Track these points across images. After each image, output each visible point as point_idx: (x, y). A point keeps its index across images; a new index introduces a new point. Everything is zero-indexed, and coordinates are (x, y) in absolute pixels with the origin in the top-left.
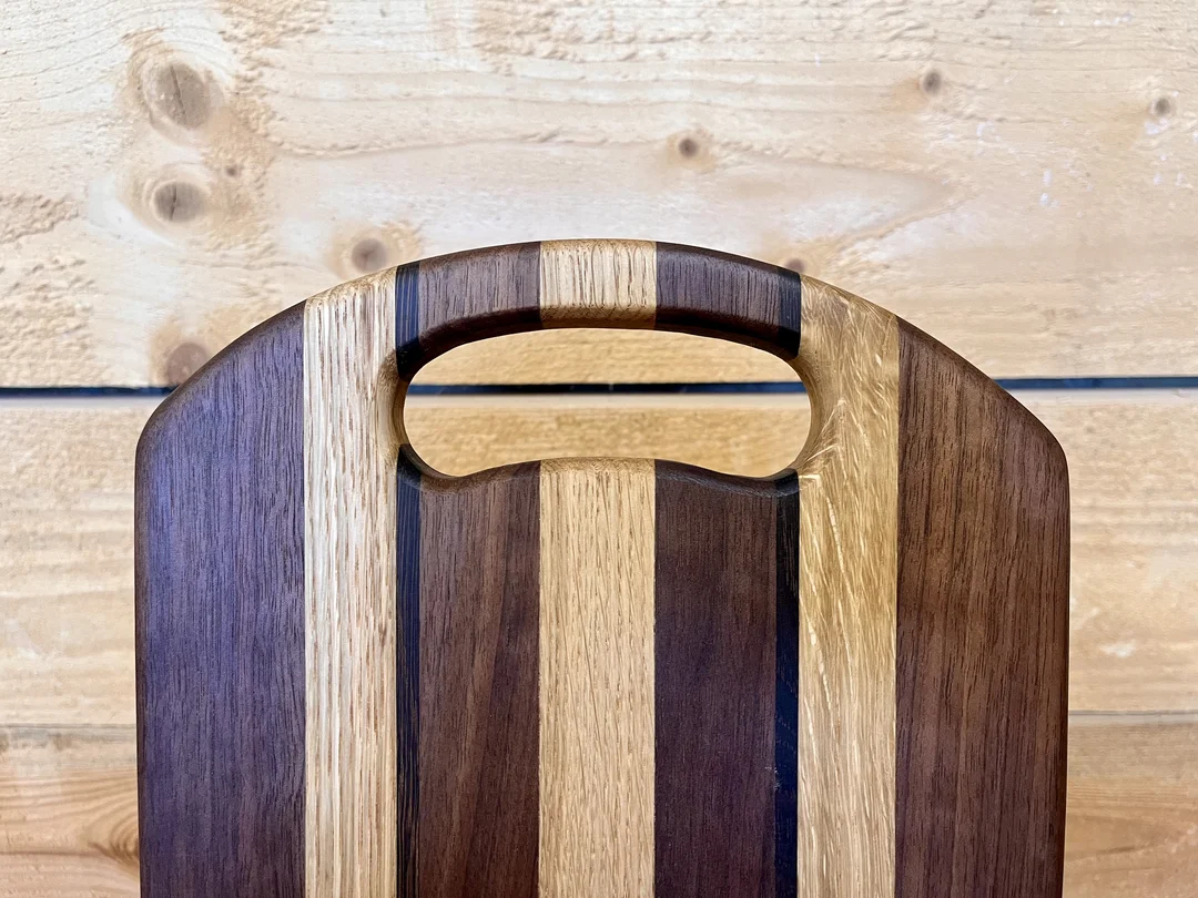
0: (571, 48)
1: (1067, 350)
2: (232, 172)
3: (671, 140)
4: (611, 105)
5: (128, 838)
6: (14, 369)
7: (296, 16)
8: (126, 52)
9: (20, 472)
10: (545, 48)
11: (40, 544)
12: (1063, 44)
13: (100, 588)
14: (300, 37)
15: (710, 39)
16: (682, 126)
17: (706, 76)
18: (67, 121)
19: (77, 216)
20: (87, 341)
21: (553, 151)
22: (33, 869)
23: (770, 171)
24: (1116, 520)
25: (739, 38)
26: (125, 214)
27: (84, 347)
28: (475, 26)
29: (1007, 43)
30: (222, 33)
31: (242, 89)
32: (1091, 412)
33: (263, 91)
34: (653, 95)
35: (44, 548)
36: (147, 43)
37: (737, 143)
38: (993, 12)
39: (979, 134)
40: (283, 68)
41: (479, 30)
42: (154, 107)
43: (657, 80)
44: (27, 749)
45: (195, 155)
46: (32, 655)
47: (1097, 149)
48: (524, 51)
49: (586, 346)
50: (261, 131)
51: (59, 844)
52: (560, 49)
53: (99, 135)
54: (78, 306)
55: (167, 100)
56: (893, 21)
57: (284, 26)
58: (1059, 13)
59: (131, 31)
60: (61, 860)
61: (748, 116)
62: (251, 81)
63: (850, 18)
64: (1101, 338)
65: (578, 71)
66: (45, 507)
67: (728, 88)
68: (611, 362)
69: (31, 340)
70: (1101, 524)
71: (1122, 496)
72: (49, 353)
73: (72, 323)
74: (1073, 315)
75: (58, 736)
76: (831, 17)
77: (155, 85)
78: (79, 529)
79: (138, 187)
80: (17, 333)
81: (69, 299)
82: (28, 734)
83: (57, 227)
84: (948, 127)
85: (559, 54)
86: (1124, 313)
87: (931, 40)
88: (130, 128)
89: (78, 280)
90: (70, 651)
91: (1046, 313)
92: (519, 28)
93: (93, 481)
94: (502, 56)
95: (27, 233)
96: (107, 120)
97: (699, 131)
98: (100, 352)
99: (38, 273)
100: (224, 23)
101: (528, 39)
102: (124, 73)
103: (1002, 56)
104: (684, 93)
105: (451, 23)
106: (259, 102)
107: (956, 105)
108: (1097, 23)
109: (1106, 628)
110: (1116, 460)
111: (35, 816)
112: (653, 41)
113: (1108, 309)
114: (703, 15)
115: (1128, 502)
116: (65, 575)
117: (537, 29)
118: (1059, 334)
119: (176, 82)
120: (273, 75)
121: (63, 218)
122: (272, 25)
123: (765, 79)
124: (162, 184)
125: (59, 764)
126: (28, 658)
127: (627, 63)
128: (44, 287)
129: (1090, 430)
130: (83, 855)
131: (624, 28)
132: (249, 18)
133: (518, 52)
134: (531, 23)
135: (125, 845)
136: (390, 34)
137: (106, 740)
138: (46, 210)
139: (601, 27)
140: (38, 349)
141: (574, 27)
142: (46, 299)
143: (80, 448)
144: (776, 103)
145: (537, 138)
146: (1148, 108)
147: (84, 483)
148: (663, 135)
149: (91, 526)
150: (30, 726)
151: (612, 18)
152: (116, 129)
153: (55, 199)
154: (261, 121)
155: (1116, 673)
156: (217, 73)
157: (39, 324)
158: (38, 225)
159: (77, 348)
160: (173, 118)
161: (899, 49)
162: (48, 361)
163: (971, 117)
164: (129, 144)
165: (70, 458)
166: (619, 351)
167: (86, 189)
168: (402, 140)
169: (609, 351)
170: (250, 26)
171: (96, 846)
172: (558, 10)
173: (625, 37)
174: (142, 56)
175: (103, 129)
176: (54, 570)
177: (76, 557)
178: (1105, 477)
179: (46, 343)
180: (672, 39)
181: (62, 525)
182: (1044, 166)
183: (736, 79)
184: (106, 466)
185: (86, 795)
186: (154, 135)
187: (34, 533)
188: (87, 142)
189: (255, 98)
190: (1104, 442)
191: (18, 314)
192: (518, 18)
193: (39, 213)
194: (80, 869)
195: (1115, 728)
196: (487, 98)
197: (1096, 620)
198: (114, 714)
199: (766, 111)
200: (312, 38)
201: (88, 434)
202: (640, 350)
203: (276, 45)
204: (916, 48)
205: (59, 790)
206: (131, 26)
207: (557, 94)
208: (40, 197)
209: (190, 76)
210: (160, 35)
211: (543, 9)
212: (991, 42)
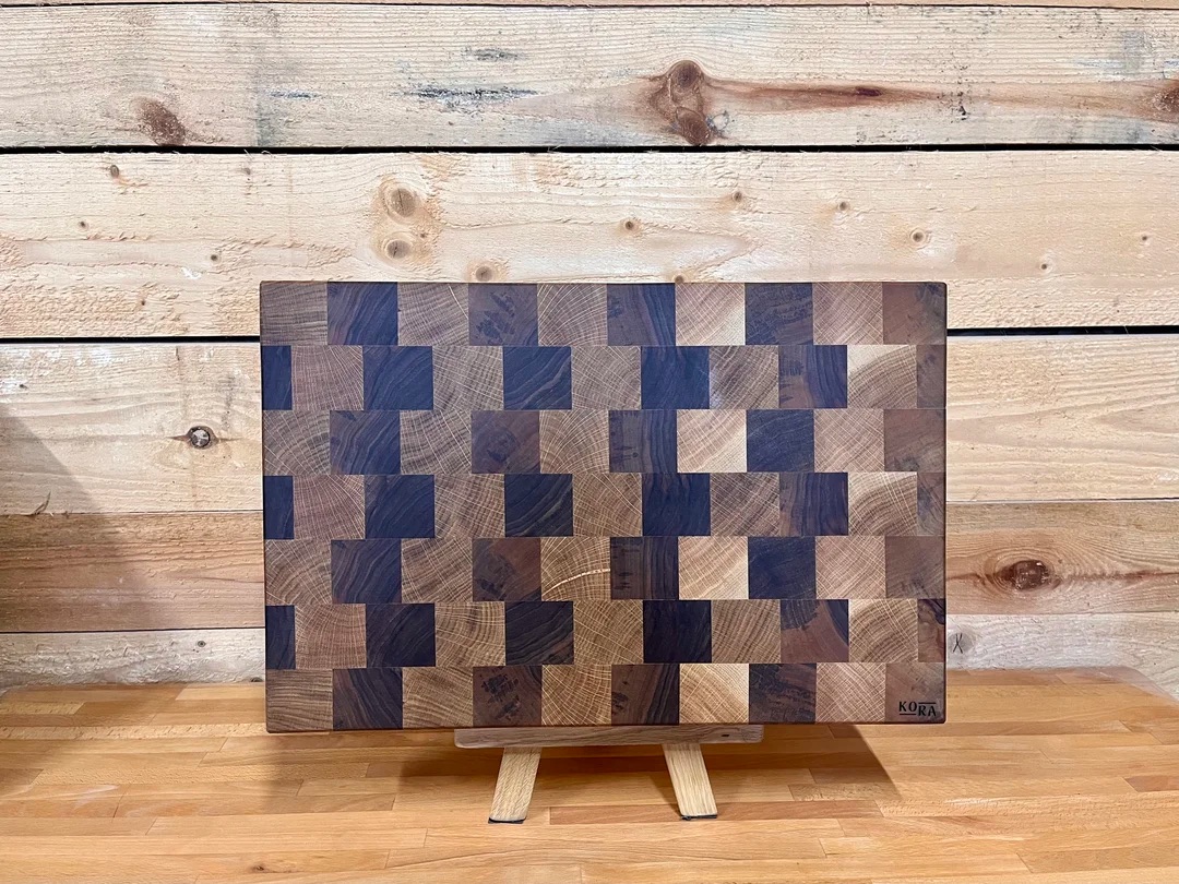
0: (577, 182)
2: (423, 236)
3: (622, 222)
4: (594, 207)
8: (379, 182)
12: (795, 179)
14: (456, 177)
15: (638, 178)
16: (627, 216)
17: (637, 194)
18: (349, 213)
19: (351, 255)
21: (568, 227)
23: (666, 236)
25: (651, 177)
26: (373, 254)
28: (534, 172)
29: (770, 179)
30: (422, 175)
31: (430, 200)
33: (439, 201)
34: (614, 202)
36: (389, 179)
37: (652, 223)
38: (764, 166)
39: (760, 219)
40: (449, 190)
42: (389, 207)
43: (615, 196)
45: (406, 229)
47: (814, 225)
48: (556, 183)
50: (437, 218)
52: (572, 182)
53: (364, 219)
55: (395, 204)
56: (719, 170)
57: (450, 172)
58: (794, 166)
59: (381, 174)
61: (656, 211)
62: (434, 196)
63: (700, 169)
65: (580, 192)
67: (646, 199)
76: (692, 168)
77: (391, 198)
79: (381, 242)
83: (340, 260)
84: (746, 216)
85: (571, 185)
87: (737, 178)
88: (378, 216)
92: (554, 173)
94: (546, 185)
95: (327, 263)
96: (368, 213)
97: (634, 218)
100: (423, 171)
101: (558, 178)
102: (377, 192)
103: (768, 185)
104: (628, 202)
105: (523, 171)
106: (437, 205)
107: (749, 206)
108: (812, 170)
112: (613, 179)
114: (636, 168)
117: (561, 173)
119: (400, 197)
120: (444, 194)
121: (344, 256)
122: (444, 172)
123: (662, 195)
124: (391, 241)
127: (601, 189)
131: (601, 173)
132: (434, 169)
133: (553, 184)
134: (559, 171)
136: (497, 176)
138: (337, 253)
139: (590, 172)
141: (578, 173)
144: (668, 205)
145: (562, 221)
146: (837, 207)
148: (618, 220)
151: (595, 169)
152: (372, 217)
153: (341, 248)
154: (437, 214)
156: (420, 193)
158: (332, 259)
160: (398, 212)
161: (722, 182)
163: (756, 211)
164: (377, 223)
167: (356, 243)
168: (501, 222)
170: (434, 172)
172: (571, 165)
173: (600, 177)
174: (386, 185)
175: (366, 217)
180: (621, 178)
182: (791, 233)
183: (649, 195)
186: (389, 219)
188: (358, 222)
189: (436, 203)
192: (553, 169)
193: (333, 254)
196: (539, 203)
199: (664, 209)
200: (461, 179)
203: (446, 181)
204: (729, 182)
206: (381, 172)
207: (570, 202)
208: (335, 247)
209: (407, 194)
210: (394, 176)
211: (565, 165)
212: (763, 179)
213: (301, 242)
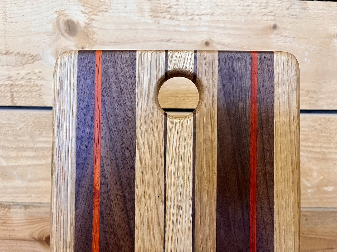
0: (175, 17)
1: (313, 102)
2: (83, 48)
3: (202, 41)
4: (186, 32)
5: (43, 236)
6: (20, 101)
7: (102, 7)
8: (56, 16)
9: (20, 129)
10: (169, 16)
11: (24, 150)
12: (311, 17)
13: (40, 163)
14: (103, 13)
15: (214, 14)
16: (205, 38)
17: (213, 25)
18: (39, 34)
19: (40, 59)
20: (41, 94)
21: (170, 44)
22: (16, 244)
24: (327, 151)
25: (221, 14)
26: (53, 59)
27: (40, 95)
28: (150, 10)
29: (295, 17)
30: (82, 11)
31: (86, 26)
32: (320, 119)
33: (92, 27)
34: (198, 29)
35: (25, 151)
36: (62, 13)
37: (221, 43)
38: (291, 9)
39: (288, 41)
40: (98, 21)
41: (151, 12)
42: (63, 31)
43: (199, 25)
44: (17, 209)
45: (73, 44)
46: (20, 182)
47: (320, 46)
48: (163, 17)
49: (177, 98)
50: (91, 38)
51: (23, 237)
52: (173, 17)
53: (48, 38)
54: (39, 84)
55: (66, 29)
56: (264, 10)
57: (99, 10)
58: (310, 9)
59: (57, 10)
60: (24, 242)
61: (224, 35)
62: (89, 24)
63: (252, 10)
64: (323, 99)
65: (177, 23)
66: (26, 140)
67: (218, 28)
68: (184, 102)
69: (26, 93)
70: (323, 152)
71: (329, 143)
72: (30, 97)
73: (37, 89)
74: (315, 92)
75: (25, 206)
76: (247, 9)
77: (63, 25)
78: (36, 146)
79: (57, 52)
80: (22, 91)
81: (37, 82)
82: (17, 205)
83: (34, 62)
84: (279, 39)
85: (172, 18)
86: (329, 92)
87: (274, 16)
88: (56, 36)
89: (39, 77)
90: (30, 181)
91: (307, 91)
92: (162, 11)
93: (40, 132)
94: (157, 18)
95: (26, 64)
96: (50, 34)
97: (210, 39)
98: (44, 97)
99: (29, 75)
100: (83, 9)
101: (164, 14)
102: (55, 21)
103: (294, 20)
104: (206, 29)
105: (143, 10)
106: (91, 30)
107: (281, 33)
108: (320, 12)
109: (325, 182)
110: (327, 133)
111: (17, 229)
112: (198, 15)
113: (324, 90)
114: (212, 8)
115: (331, 145)
116: (31, 159)
117: (166, 11)
118: (310, 97)
119: (69, 24)
120: (95, 23)
121: (36, 60)
122: (96, 9)
123: (228, 26)
125: (25, 214)
126: (19, 183)
127: (190, 21)
128: (30, 79)
129: (320, 124)
130: (30, 241)
131: (190, 11)
132: (89, 8)
133: (161, 17)
134: (165, 10)
135: (42, 238)
136: (127, 12)
137: (39, 207)
138: (32, 58)
139: (184, 11)
140: (27, 96)
141: (176, 11)
142: (30, 82)
143: (37, 123)
144: (231, 32)
145: (166, 41)
146: (334, 35)
147: (38, 133)
148: (200, 40)
149: (39, 145)
150: (18, 202)
151: (187, 9)
152: (52, 36)
153: (34, 55)
154: (91, 35)
155: (328, 196)
156: (80, 22)
157: (28, 89)
158: (29, 62)
159: (38, 96)
160: (68, 33)
161: (265, 18)
162: (30, 99)
163: (285, 36)
164: (55, 40)
165: (34, 126)
166: (186, 100)
167: (43, 52)
168: (129, 40)
169: (184, 99)
170: (90, 10)
171: (34, 238)
172: (172, 7)
173: (190, 14)
174: (60, 17)
175: (49, 36)
176: (28, 157)
177: (34, 154)
178: (324, 138)
179: (30, 94)
180: (203, 15)
181: (31, 145)
182: (306, 50)
183: (220, 25)
184: (44, 128)
185: (32, 223)
186: (62, 38)
187: (23, 147)
188: (44, 40)
189: (90, 29)
190: (324, 128)
191: (23, 86)
192: (162, 8)
193: (30, 58)
194: (29, 245)
195: (328, 212)
196: (152, 29)
197: (322, 179)
198: (42, 199)
199: (228, 34)
200: (106, 14)
201: (40, 119)
202: (193, 99)
203: (96, 15)
204: (270, 18)
205: (25, 221)
206: (57, 9)
207: (171, 29)
208: (30, 54)
209: (73, 23)
210: (65, 12)
211: (168, 6)
212: (291, 16)
213: (11, 51)
